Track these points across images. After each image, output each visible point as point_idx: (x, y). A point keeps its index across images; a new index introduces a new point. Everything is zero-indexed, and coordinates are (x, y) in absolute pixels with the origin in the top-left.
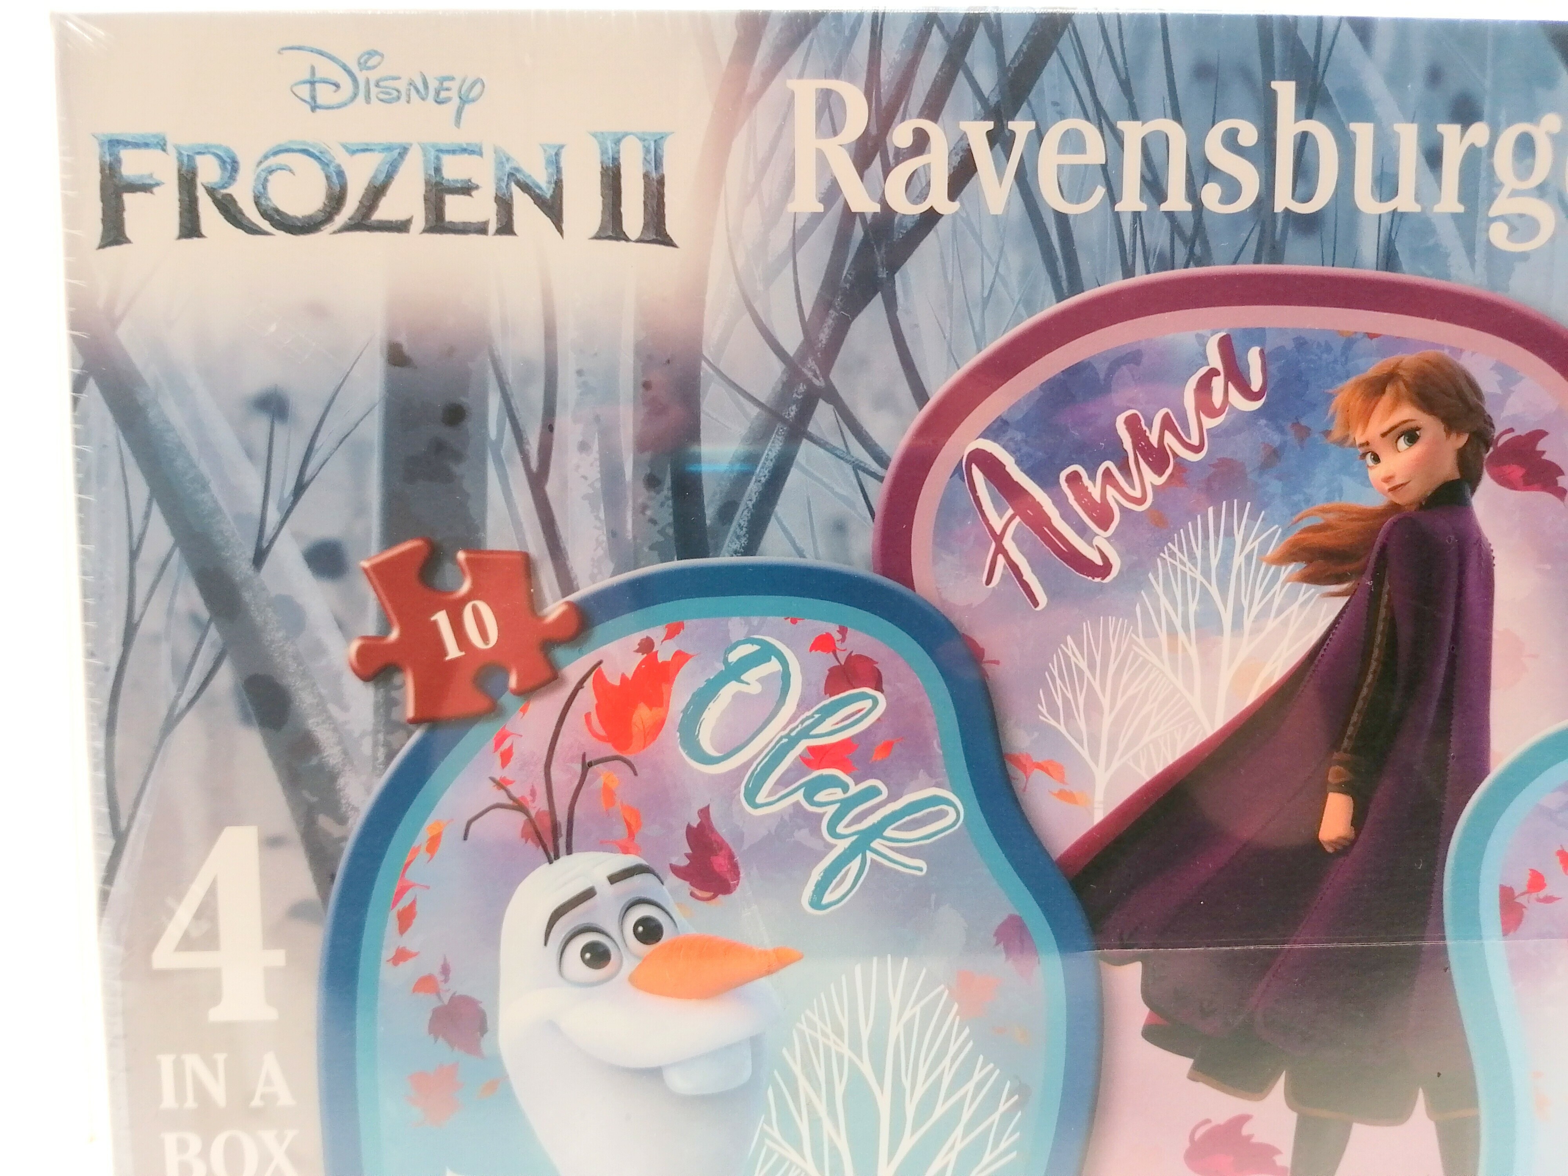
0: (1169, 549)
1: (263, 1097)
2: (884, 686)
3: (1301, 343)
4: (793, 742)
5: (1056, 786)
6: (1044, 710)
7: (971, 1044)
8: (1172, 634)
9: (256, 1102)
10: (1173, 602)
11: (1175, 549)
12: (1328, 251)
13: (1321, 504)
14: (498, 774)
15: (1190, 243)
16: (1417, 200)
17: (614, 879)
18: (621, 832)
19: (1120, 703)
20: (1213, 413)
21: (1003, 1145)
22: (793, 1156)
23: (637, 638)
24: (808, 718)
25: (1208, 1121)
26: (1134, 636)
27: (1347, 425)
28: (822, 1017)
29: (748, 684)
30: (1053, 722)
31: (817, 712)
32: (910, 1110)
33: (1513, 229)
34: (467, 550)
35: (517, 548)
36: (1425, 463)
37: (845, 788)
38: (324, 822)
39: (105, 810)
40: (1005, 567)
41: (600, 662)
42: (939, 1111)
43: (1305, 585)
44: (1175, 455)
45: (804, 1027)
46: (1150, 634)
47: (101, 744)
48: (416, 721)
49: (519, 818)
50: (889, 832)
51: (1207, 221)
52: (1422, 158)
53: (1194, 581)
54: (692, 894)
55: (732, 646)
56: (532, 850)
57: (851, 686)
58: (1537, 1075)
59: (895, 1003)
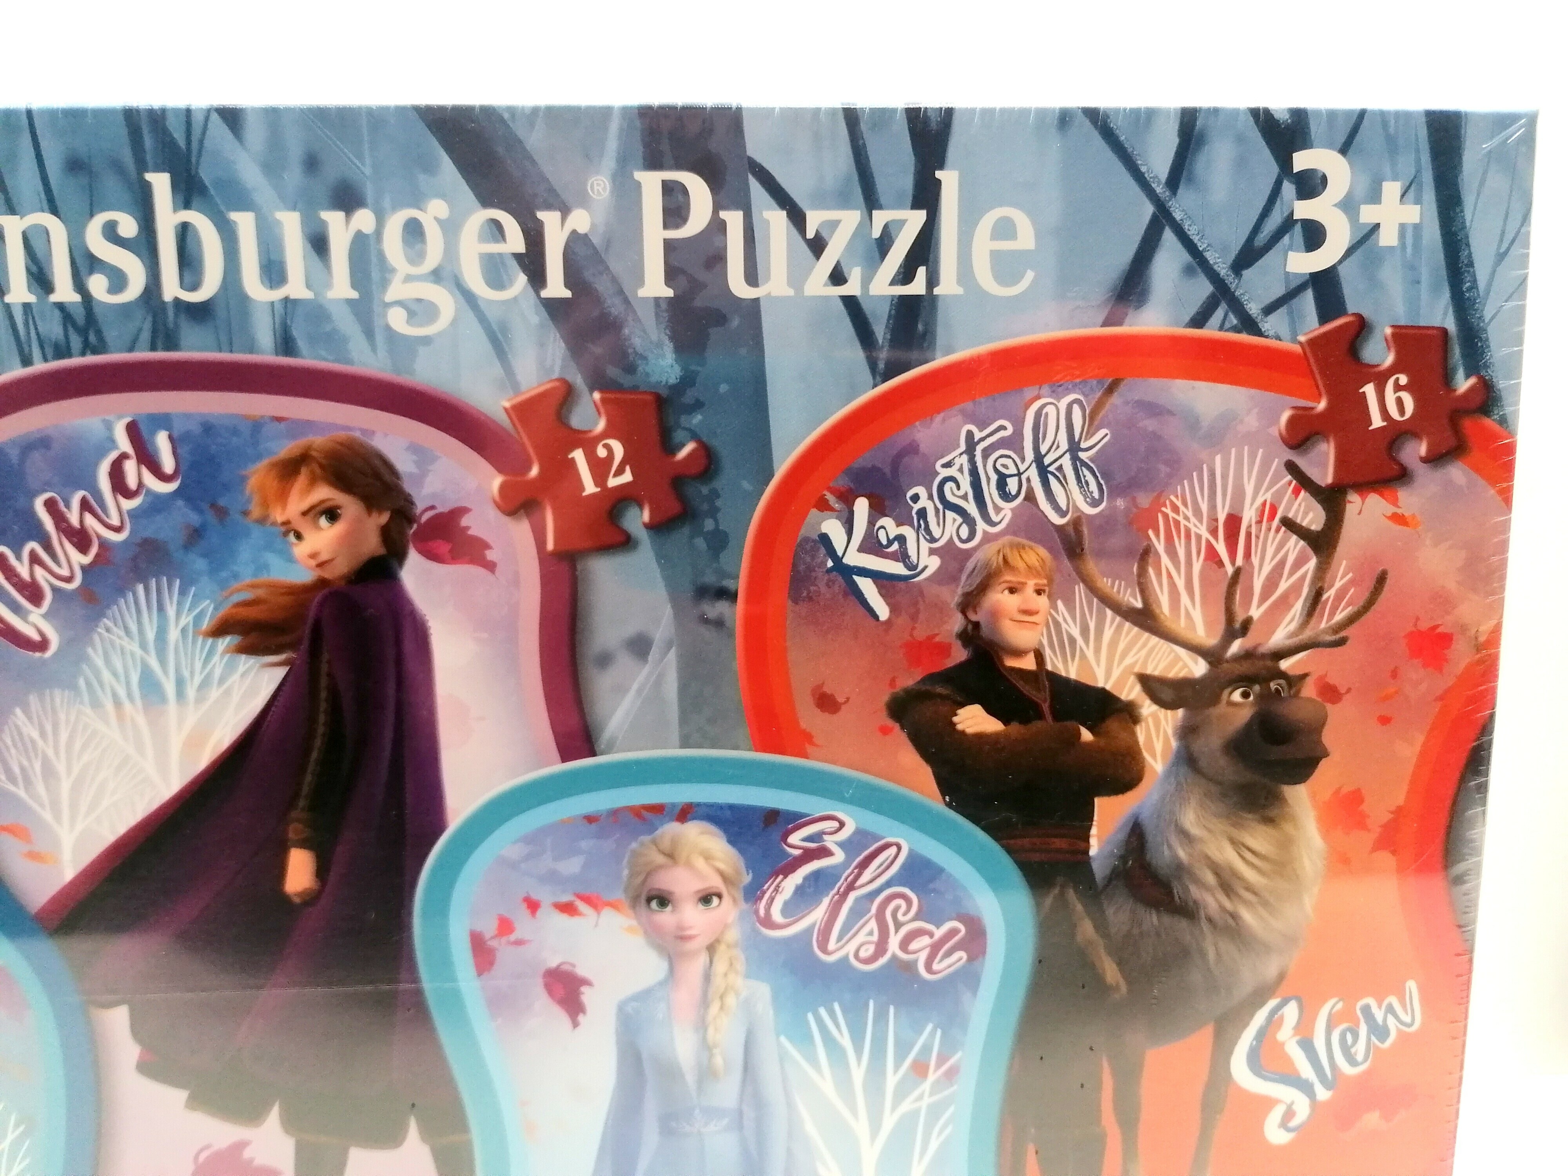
0: (104, 624)
3: (208, 428)
5: (24, 847)
6: (3, 778)
8: (118, 704)
11: (110, 624)
12: (224, 338)
13: (248, 580)
15: (83, 332)
16: (309, 286)
19: (76, 770)
20: (129, 494)
21: (17, 1169)
25: (209, 1146)
26: (81, 707)
27: (265, 504)
30: (11, 788)
33: (412, 315)
43: (243, 657)
44: (99, 537)
46: (96, 704)
51: (97, 310)
52: (309, 246)
53: (132, 654)
58: (524, 1103)
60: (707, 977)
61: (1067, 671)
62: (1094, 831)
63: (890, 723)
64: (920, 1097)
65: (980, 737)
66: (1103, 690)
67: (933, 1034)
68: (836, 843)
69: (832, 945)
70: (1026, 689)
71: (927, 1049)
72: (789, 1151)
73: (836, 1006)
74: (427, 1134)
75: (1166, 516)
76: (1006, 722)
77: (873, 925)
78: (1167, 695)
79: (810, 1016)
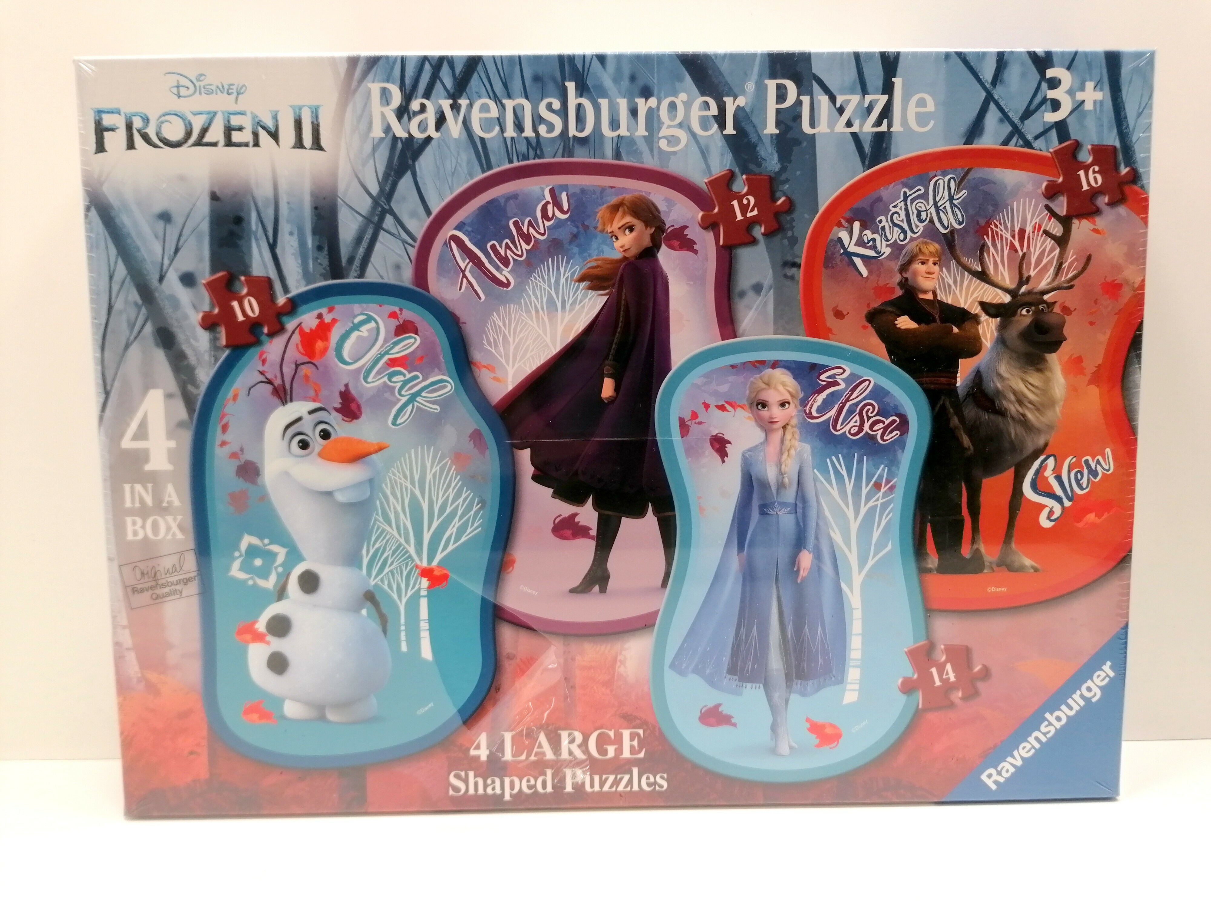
0: (534, 276)
1: (168, 502)
2: (419, 333)
3: (583, 191)
4: (382, 356)
5: (492, 375)
6: (486, 343)
7: (460, 483)
8: (537, 311)
9: (165, 504)
10: (537, 298)
11: (537, 276)
12: (592, 152)
13: (595, 257)
14: (261, 368)
15: (535, 150)
16: (628, 130)
17: (311, 412)
18: (312, 393)
19: (517, 340)
20: (549, 219)
21: (476, 525)
22: (388, 528)
23: (316, 313)
24: (388, 346)
25: (560, 515)
26: (521, 312)
27: (604, 224)
28: (398, 472)
29: (362, 332)
30: (489, 348)
31: (391, 344)
32: (436, 510)
33: (669, 142)
34: (245, 275)
35: (265, 275)
36: (638, 239)
37: (404, 376)
38: (190, 388)
39: (101, 382)
40: (467, 284)
41: (301, 323)
42: (448, 510)
43: (590, 291)
44: (534, 237)
45: (391, 475)
46: (528, 312)
47: (98, 355)
48: (227, 346)
49: (269, 387)
50: (423, 394)
51: (541, 140)
52: (629, 113)
53: (545, 289)
54: (343, 420)
55: (355, 316)
56: (276, 400)
57: (405, 333)
58: (699, 498)
59: (428, 465)
60: (782, 441)
61: (947, 299)
62: (959, 375)
63: (867, 324)
64: (877, 500)
65: (907, 330)
66: (963, 308)
67: (883, 470)
68: (841, 379)
69: (838, 428)
70: (928, 308)
71: (881, 477)
72: (817, 524)
73: (840, 455)
74: (656, 512)
75: (992, 229)
76: (919, 323)
77: (857, 418)
78: (992, 311)
79: (828, 460)
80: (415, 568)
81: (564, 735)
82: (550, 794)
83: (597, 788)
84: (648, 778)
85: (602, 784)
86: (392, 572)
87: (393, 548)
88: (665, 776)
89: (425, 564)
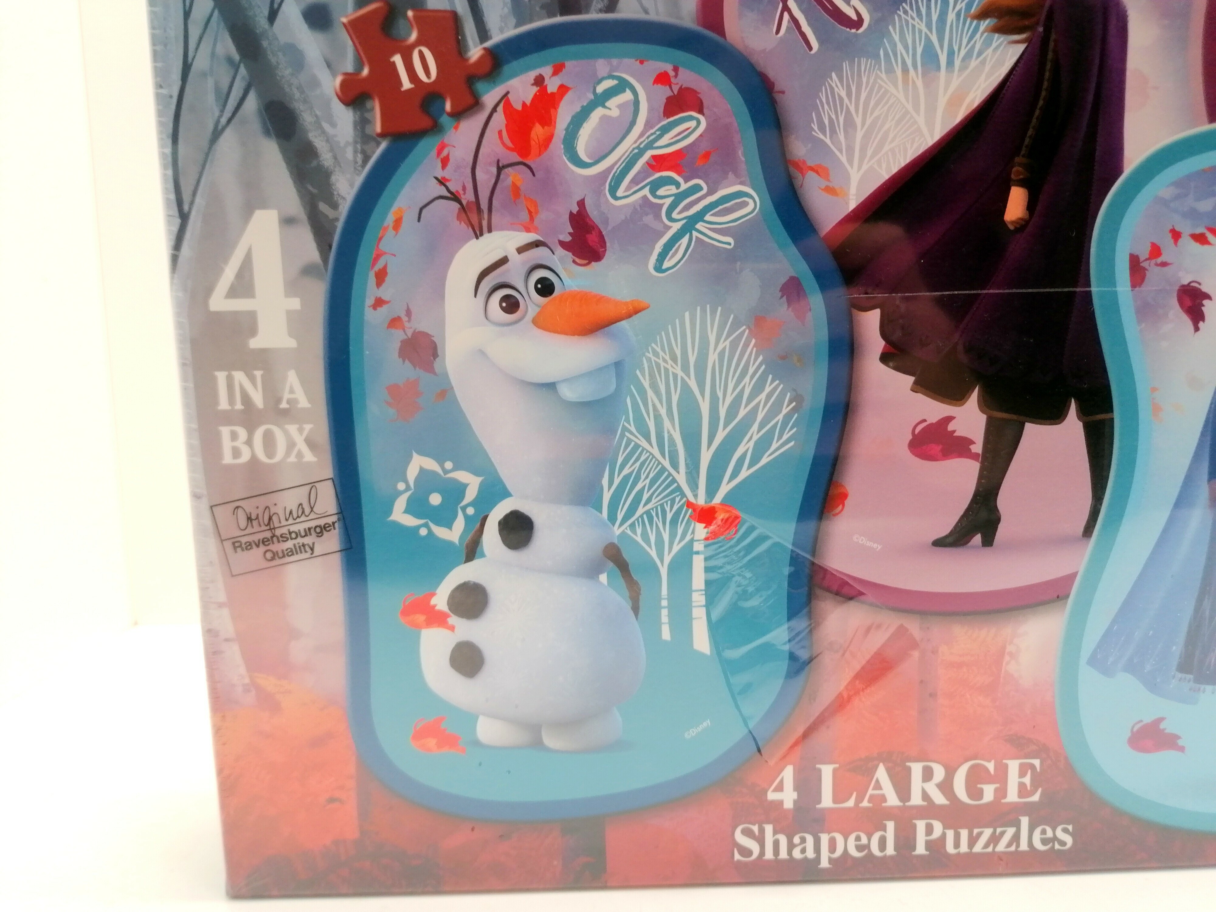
0: (903, 8)
1: (288, 402)
2: (705, 111)
4: (641, 152)
5: (824, 183)
6: (816, 128)
7: (764, 367)
8: (905, 71)
9: (284, 405)
10: (906, 48)
11: (908, 8)
14: (440, 174)
17: (521, 250)
18: (524, 216)
21: (785, 437)
22: (644, 443)
23: (532, 75)
24: (652, 134)
25: (924, 421)
26: (878, 72)
28: (663, 350)
29: (610, 109)
30: (821, 136)
31: (657, 130)
32: (723, 412)
34: (414, 9)
35: (448, 8)
37: (678, 185)
38: (323, 207)
39: (173, 196)
40: (789, 22)
41: (508, 93)
42: (742, 413)
43: (997, 35)
45: (650, 355)
46: (890, 70)
47: (168, 150)
48: (383, 135)
49: (455, 206)
50: (708, 218)
54: (574, 262)
55: (600, 81)
56: (463, 228)
57: (683, 111)
58: (1154, 390)
59: (712, 338)
74: (1083, 413)
80: (685, 507)
81: (917, 769)
82: (891, 857)
83: (964, 848)
84: (1044, 832)
85: (972, 841)
86: (648, 513)
87: (651, 475)
88: (1070, 828)
89: (701, 501)
